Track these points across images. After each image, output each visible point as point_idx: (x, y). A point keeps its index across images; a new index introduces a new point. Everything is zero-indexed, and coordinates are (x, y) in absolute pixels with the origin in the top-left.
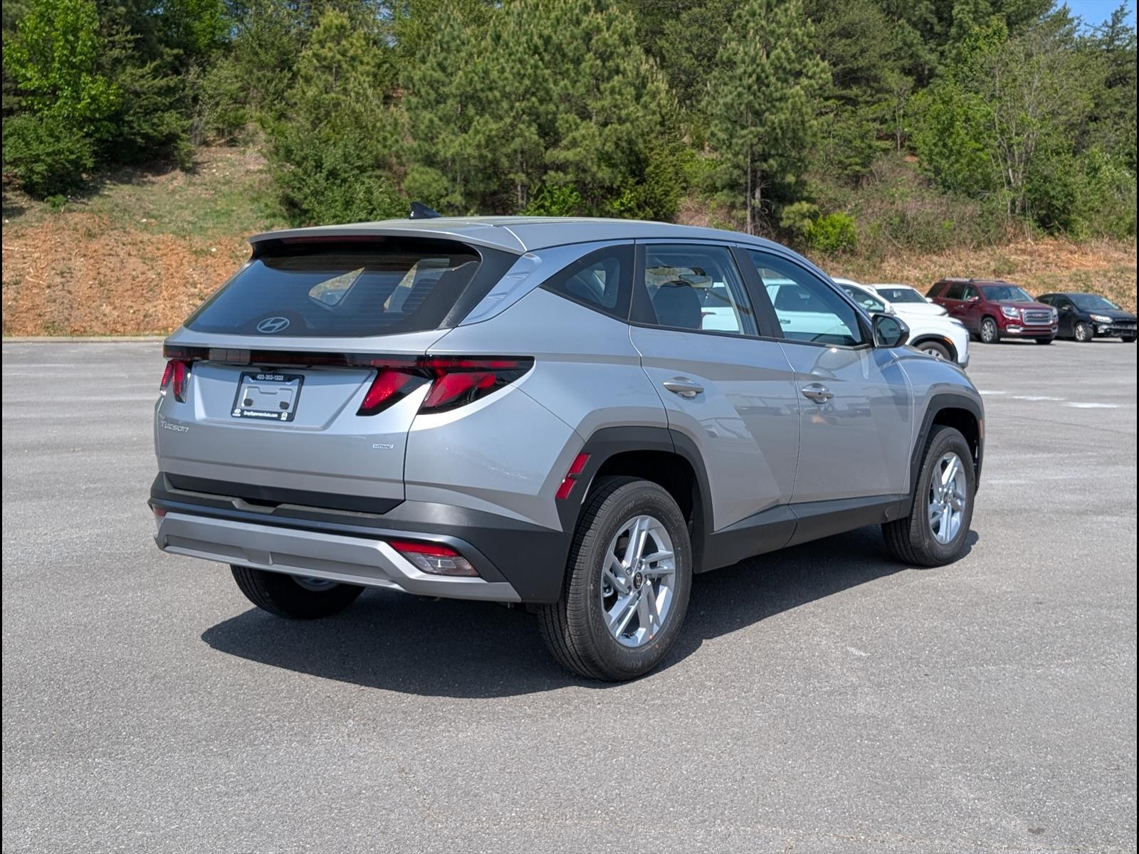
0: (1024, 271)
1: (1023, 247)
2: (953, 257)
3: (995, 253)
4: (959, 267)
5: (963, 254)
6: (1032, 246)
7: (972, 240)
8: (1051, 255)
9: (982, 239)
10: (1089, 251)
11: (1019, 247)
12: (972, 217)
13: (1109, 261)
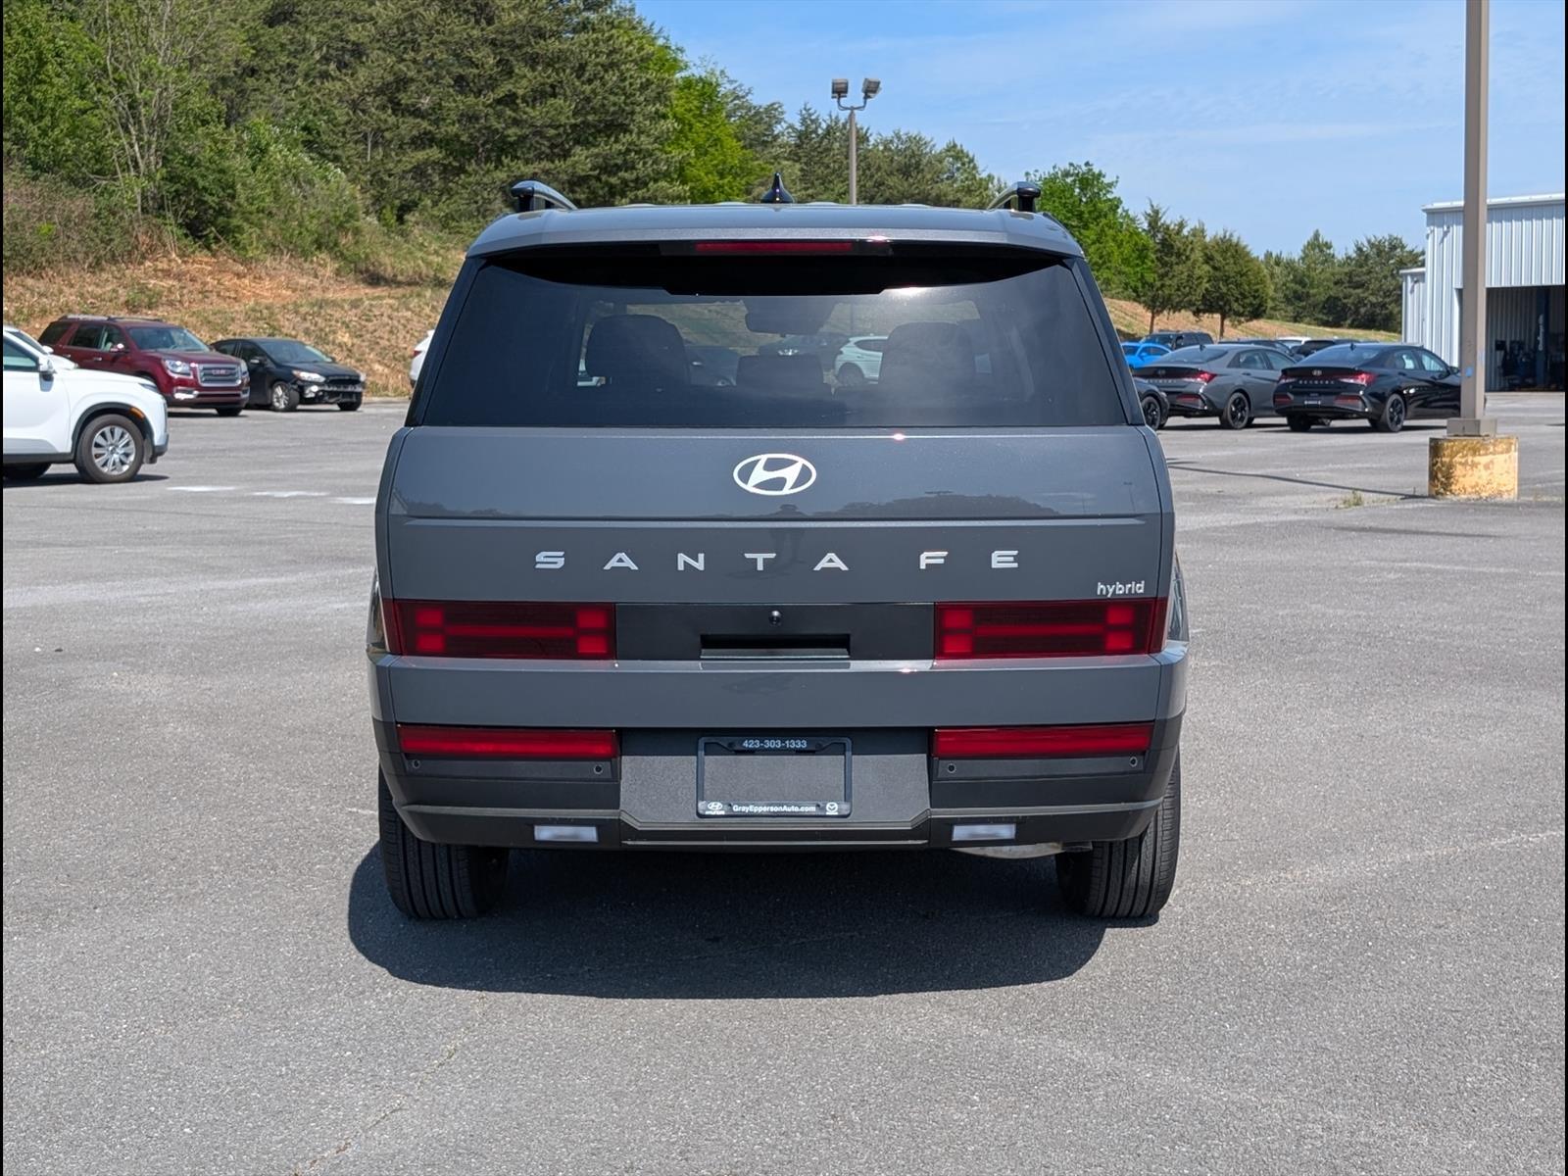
0: (171, 303)
1: (166, 267)
2: (59, 280)
3: (124, 275)
4: (70, 296)
5: (74, 276)
6: (178, 266)
7: (87, 254)
8: (208, 279)
9: (102, 252)
10: (263, 274)
11: (160, 266)
12: (83, 217)
13: (294, 291)
